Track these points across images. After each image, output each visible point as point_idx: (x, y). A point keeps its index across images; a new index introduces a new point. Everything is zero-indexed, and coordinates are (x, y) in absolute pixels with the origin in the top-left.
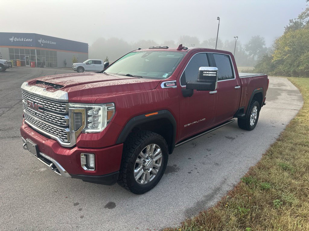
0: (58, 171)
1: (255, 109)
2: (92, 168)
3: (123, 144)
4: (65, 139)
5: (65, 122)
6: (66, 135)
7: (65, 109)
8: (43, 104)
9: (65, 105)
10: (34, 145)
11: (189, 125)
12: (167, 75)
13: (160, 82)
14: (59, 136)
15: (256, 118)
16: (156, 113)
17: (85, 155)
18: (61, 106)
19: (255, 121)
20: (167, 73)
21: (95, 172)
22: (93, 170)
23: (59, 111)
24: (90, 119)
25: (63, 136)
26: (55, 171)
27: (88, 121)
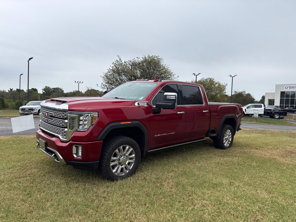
0: (58, 160)
1: (229, 132)
2: (80, 156)
3: (102, 141)
4: (64, 136)
5: (65, 124)
6: (65, 133)
7: (66, 115)
8: (53, 113)
9: (66, 112)
10: (44, 141)
11: (159, 135)
12: (142, 98)
13: (135, 102)
14: (60, 134)
15: (231, 140)
16: (130, 122)
17: (76, 146)
18: (64, 114)
19: (229, 143)
20: (143, 96)
21: (81, 159)
22: (80, 157)
23: (62, 117)
24: (81, 123)
25: (63, 134)
26: (55, 160)
27: (80, 123)
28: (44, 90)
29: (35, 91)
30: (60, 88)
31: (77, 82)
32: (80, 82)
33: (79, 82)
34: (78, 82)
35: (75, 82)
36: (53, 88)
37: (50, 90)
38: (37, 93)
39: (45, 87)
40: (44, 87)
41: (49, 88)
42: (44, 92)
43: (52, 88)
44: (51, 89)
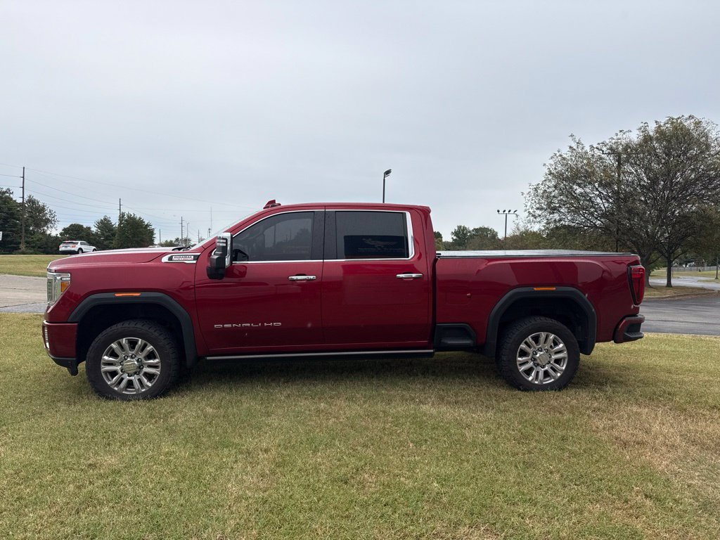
3: (77, 324)
13: (165, 254)
16: (137, 295)
28: (456, 233)
29: (437, 238)
30: (486, 227)
31: (501, 212)
32: (509, 211)
33: (507, 212)
34: (504, 211)
35: (498, 211)
36: (475, 229)
37: (467, 233)
38: (441, 241)
39: (457, 228)
40: (454, 228)
41: (465, 228)
42: (455, 238)
43: (471, 229)
44: (470, 232)
